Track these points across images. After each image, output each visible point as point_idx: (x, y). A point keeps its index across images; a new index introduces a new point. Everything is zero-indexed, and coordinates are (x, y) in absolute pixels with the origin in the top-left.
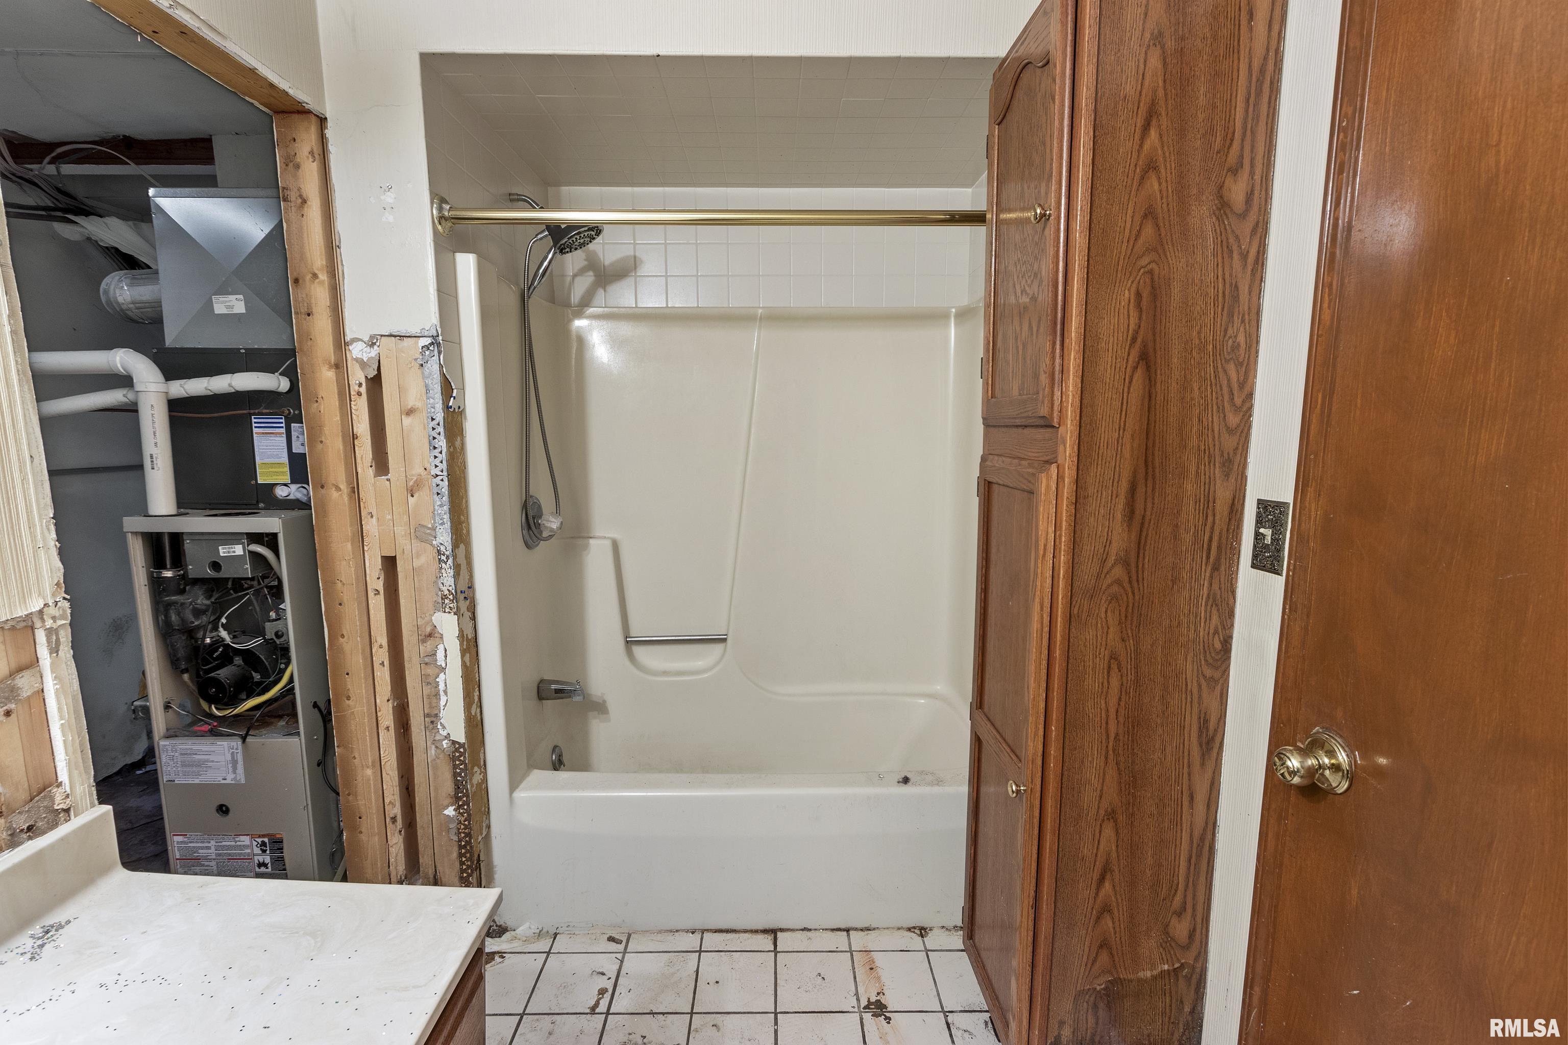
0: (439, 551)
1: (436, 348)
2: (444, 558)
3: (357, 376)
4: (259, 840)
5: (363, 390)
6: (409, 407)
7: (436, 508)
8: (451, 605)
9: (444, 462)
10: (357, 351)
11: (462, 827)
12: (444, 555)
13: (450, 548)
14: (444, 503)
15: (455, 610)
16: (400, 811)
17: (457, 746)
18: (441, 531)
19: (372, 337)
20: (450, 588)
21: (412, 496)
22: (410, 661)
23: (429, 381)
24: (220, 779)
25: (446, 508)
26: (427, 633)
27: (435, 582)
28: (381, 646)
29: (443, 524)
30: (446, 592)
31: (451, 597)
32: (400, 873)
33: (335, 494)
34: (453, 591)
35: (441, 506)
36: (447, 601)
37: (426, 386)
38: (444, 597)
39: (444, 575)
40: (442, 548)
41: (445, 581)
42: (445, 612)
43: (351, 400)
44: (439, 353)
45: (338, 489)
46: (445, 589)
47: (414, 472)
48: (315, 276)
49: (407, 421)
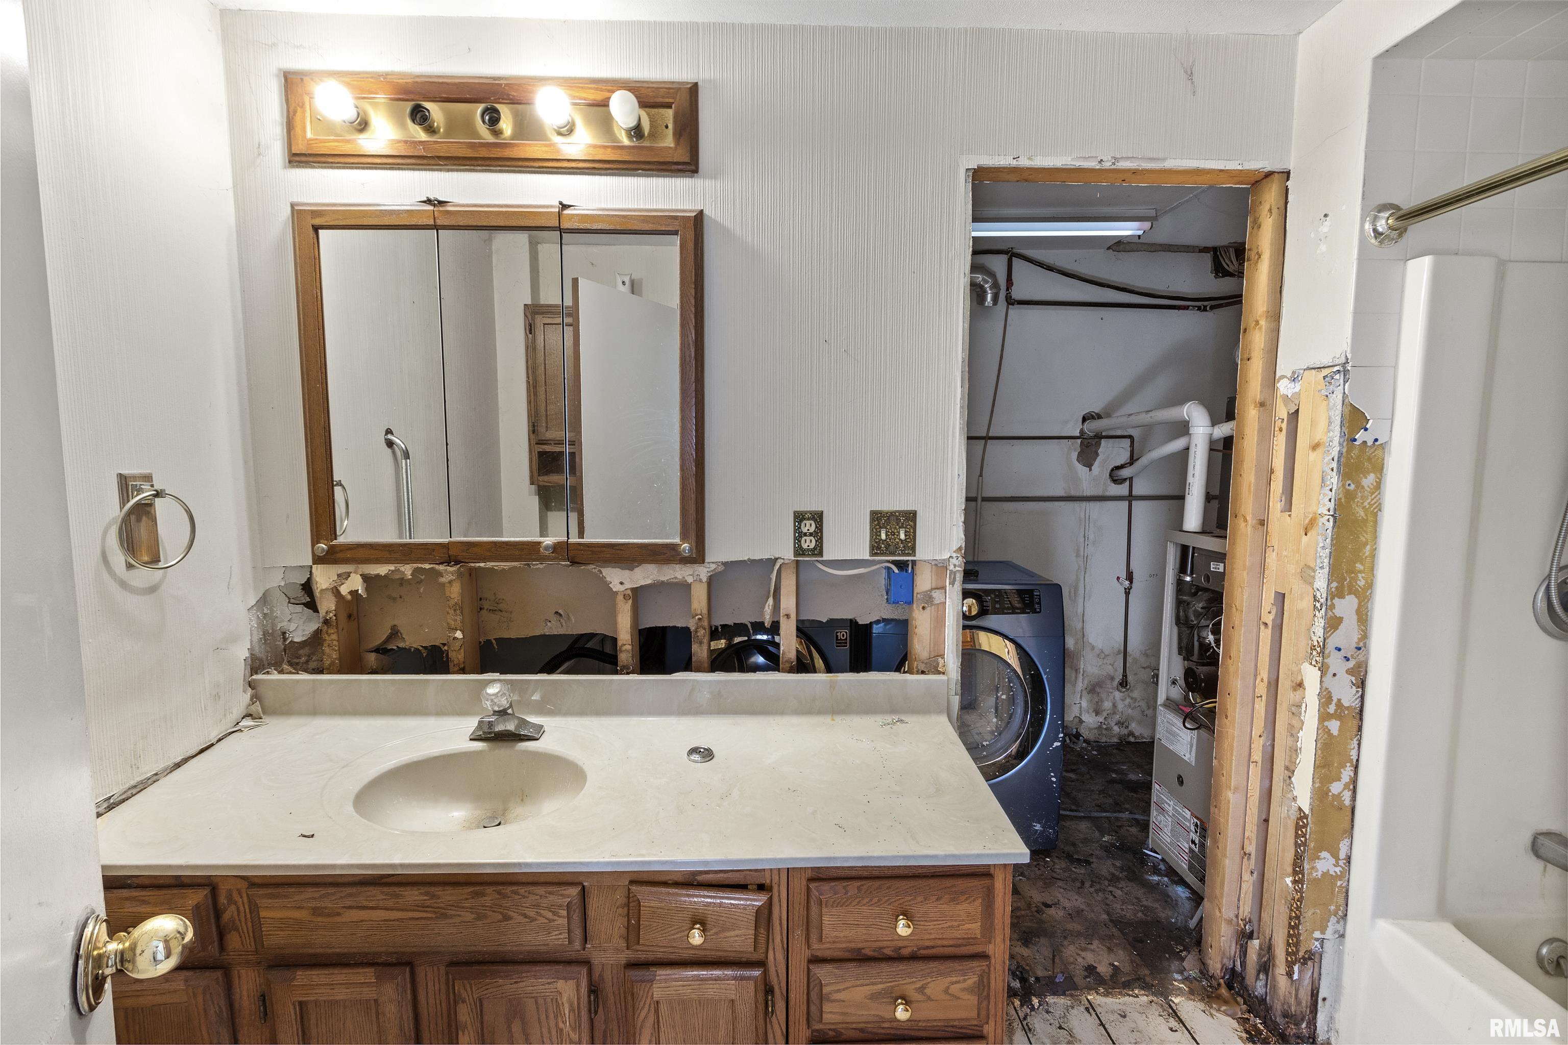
0: (1315, 596)
1: (1342, 376)
2: (1318, 605)
3: (1282, 412)
4: (1196, 820)
5: (1284, 426)
6: (1316, 441)
7: (1319, 549)
8: (1318, 659)
9: (1333, 500)
10: (1284, 387)
11: (1295, 905)
12: (1319, 601)
13: (1324, 595)
14: (1326, 546)
15: (1320, 665)
16: (1254, 849)
17: (1302, 815)
18: (1319, 575)
19: (1294, 373)
20: (1319, 640)
21: (1306, 534)
22: (1281, 704)
23: (1332, 413)
24: (1182, 754)
25: (1328, 551)
26: (1298, 682)
27: (1309, 630)
28: (1262, 680)
29: (1322, 568)
30: (1316, 643)
31: (1319, 649)
32: (1246, 914)
33: (1243, 524)
34: (1321, 644)
35: (1323, 548)
36: (1314, 653)
37: (1330, 418)
38: (1313, 648)
39: (1317, 624)
40: (1318, 595)
41: (1316, 631)
42: (1311, 664)
43: (1274, 436)
44: (1345, 382)
45: (1246, 520)
46: (1315, 639)
47: (1310, 511)
48: (1257, 322)
49: (1313, 456)
